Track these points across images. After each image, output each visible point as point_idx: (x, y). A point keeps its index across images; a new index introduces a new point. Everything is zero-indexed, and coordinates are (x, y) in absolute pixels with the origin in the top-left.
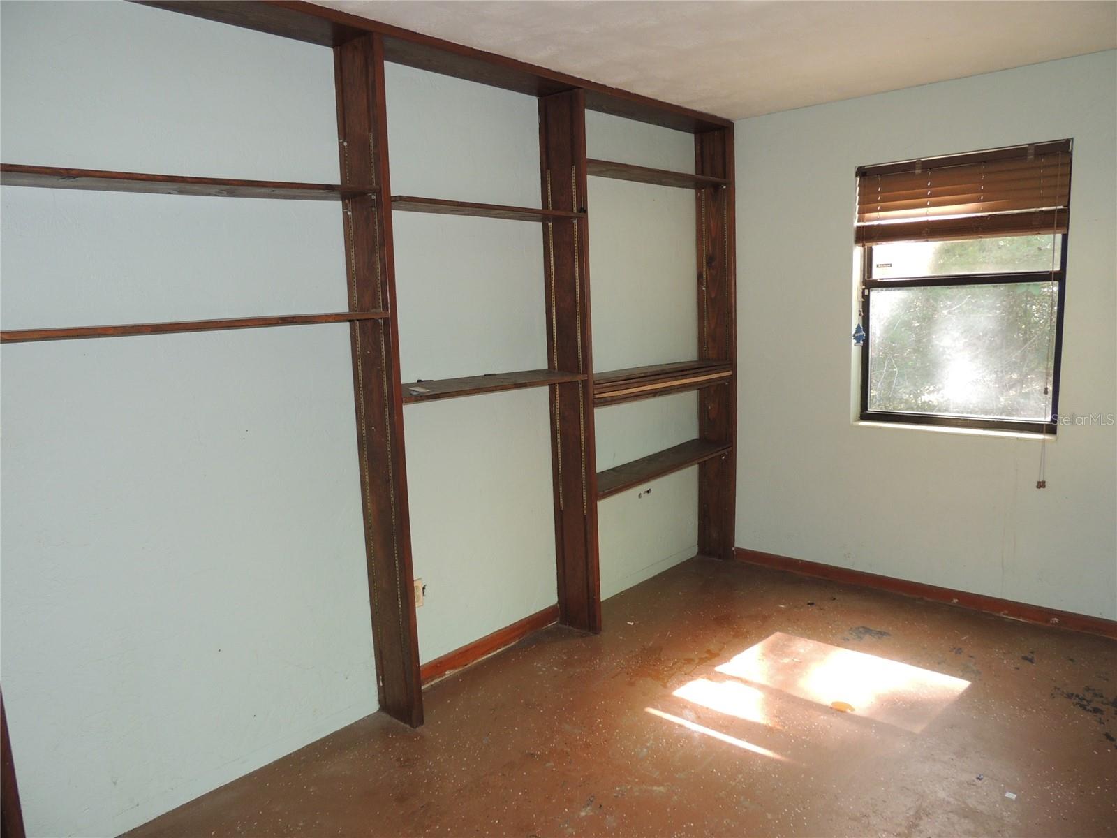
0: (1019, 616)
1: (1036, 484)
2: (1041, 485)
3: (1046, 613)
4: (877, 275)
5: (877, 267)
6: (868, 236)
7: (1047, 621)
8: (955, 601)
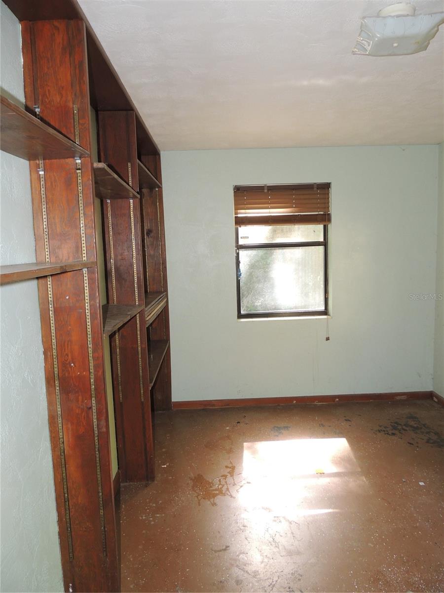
0: (323, 402)
1: (325, 339)
2: (328, 339)
3: (333, 398)
4: (241, 242)
5: (241, 238)
6: (240, 222)
7: (334, 401)
8: (295, 402)
